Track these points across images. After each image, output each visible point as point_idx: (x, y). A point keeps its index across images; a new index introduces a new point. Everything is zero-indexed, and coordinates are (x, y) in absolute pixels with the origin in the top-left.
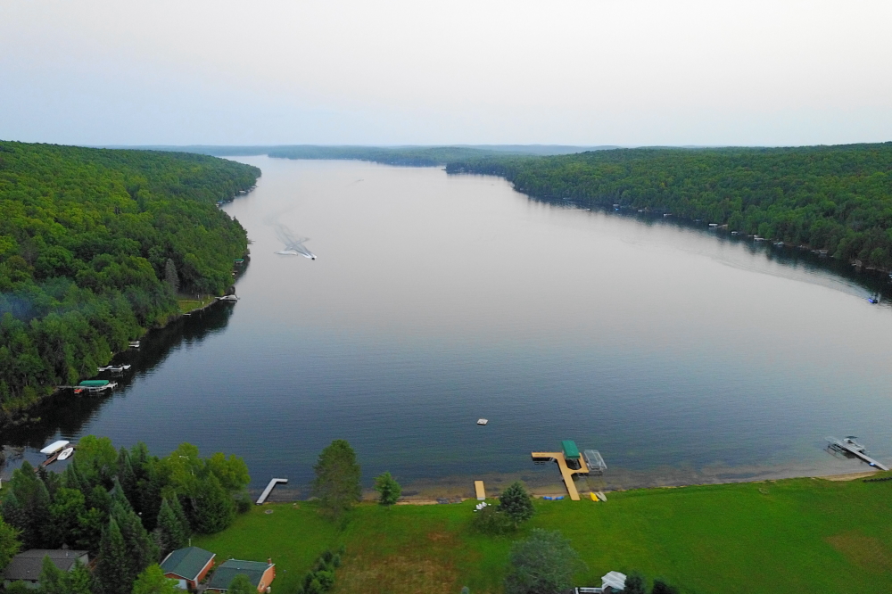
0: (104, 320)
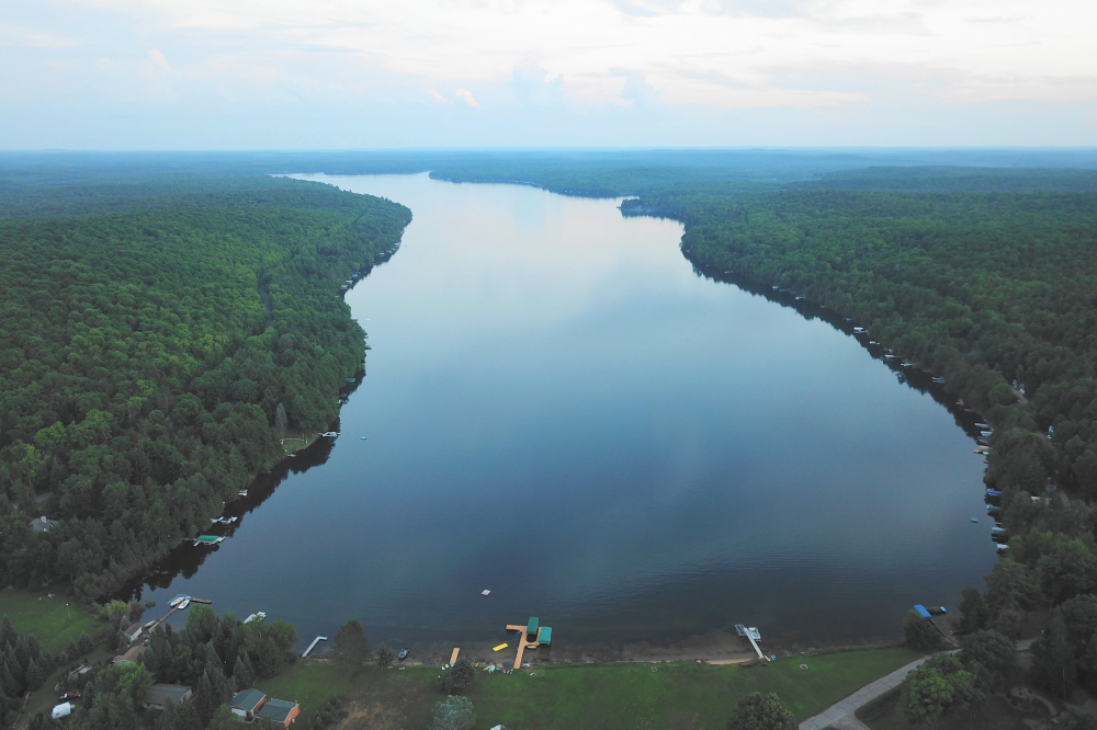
0: (221, 477)
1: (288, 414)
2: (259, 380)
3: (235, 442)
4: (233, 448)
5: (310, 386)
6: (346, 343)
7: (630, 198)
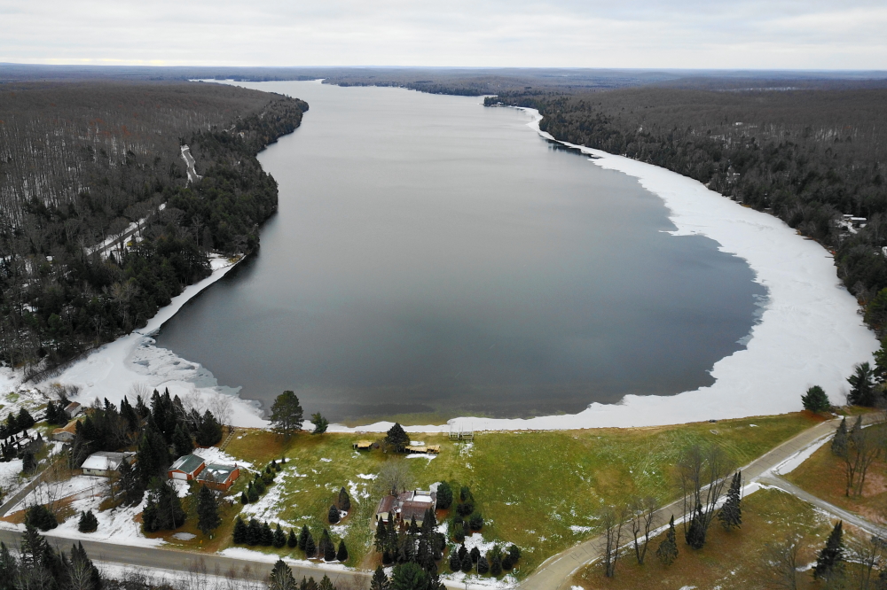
1: (214, 238)
2: (185, 209)
3: (167, 255)
4: (165, 260)
5: (232, 215)
6: (262, 186)
7: (490, 96)
